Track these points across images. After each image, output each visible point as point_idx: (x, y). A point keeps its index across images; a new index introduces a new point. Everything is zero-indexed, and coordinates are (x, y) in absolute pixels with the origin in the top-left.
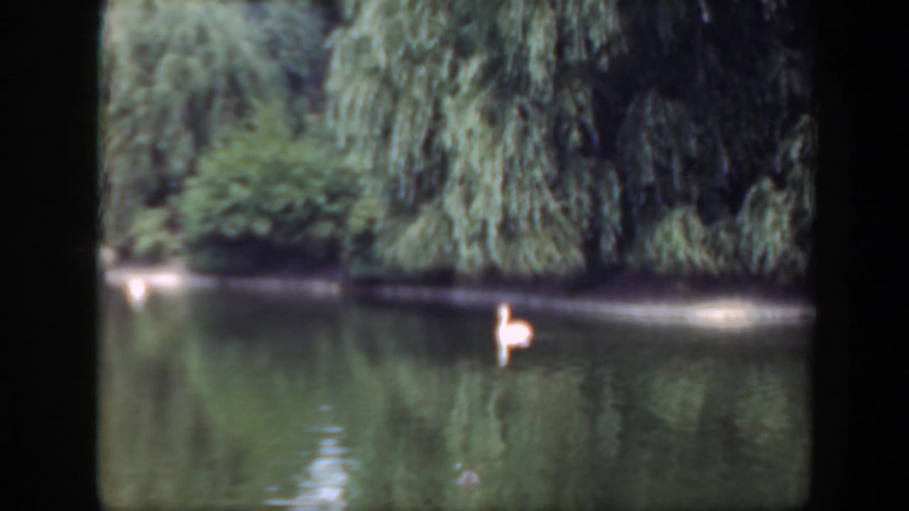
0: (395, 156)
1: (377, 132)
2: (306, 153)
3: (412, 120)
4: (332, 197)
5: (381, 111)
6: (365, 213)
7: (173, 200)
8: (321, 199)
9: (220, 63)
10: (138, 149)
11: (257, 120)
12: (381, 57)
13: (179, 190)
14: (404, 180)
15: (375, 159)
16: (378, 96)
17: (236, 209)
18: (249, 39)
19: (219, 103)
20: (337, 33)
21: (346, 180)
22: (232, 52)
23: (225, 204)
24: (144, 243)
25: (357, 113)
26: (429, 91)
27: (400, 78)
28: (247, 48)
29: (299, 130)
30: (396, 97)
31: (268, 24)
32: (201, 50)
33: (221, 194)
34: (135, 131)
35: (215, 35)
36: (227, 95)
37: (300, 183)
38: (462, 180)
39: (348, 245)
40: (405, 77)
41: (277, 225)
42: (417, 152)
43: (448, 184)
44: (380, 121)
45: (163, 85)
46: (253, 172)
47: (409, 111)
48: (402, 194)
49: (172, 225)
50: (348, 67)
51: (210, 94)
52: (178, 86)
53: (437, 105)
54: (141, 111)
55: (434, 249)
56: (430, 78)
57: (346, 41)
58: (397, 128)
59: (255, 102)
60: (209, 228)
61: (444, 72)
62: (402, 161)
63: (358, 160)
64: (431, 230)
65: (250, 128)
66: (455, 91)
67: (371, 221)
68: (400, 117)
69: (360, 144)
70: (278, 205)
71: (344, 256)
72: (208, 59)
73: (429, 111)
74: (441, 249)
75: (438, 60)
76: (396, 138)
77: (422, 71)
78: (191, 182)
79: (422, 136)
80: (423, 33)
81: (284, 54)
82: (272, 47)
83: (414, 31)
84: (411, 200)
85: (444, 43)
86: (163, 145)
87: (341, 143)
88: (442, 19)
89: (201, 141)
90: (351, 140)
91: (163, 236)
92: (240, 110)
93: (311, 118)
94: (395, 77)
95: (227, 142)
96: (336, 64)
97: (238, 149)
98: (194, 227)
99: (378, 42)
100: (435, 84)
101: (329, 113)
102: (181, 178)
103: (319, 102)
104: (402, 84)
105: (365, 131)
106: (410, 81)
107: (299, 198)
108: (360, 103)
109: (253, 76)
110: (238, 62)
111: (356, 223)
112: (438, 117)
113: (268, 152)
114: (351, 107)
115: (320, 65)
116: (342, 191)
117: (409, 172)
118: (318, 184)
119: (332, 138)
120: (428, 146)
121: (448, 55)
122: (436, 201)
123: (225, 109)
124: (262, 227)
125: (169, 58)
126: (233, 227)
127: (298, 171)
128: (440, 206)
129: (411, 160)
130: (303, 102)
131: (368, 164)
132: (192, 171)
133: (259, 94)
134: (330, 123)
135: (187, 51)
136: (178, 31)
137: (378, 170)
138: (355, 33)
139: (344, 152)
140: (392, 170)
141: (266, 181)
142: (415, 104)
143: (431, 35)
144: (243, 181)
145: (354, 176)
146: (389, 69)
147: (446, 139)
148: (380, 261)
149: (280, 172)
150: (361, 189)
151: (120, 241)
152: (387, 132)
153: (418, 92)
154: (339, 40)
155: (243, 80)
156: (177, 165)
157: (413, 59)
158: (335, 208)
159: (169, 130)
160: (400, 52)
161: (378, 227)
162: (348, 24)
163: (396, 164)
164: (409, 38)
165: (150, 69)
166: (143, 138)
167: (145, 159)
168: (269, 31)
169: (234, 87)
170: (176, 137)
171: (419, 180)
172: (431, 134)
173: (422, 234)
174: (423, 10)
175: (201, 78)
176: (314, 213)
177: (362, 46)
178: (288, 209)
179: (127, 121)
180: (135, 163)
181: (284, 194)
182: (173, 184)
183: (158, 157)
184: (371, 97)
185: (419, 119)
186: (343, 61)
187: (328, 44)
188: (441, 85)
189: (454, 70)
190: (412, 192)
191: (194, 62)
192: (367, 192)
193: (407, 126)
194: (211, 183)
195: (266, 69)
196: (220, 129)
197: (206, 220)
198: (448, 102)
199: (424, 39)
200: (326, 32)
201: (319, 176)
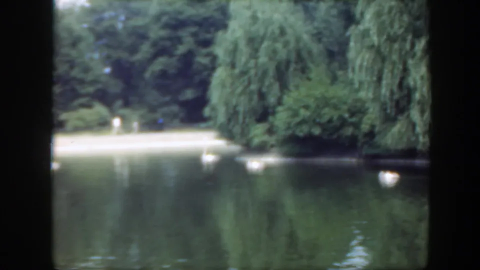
0: (385, 91)
1: (375, 79)
2: (339, 92)
3: (392, 72)
4: (352, 114)
5: (376, 68)
6: (369, 122)
7: (271, 118)
8: (346, 115)
9: (292, 45)
10: (251, 93)
11: (312, 75)
12: (375, 39)
13: (274, 113)
14: (389, 104)
15: (374, 94)
16: (374, 60)
17: (303, 122)
18: (307, 32)
19: (292, 67)
20: (353, 27)
21: (359, 104)
22: (298, 40)
23: (298, 120)
24: (256, 141)
25: (364, 70)
26: (400, 56)
27: (385, 50)
28: (306, 37)
29: (334, 79)
30: (383, 60)
31: (316, 24)
32: (282, 40)
33: (295, 114)
34: (250, 83)
35: (289, 31)
36: (296, 63)
37: (336, 107)
38: (419, 102)
39: (361, 139)
40: (388, 50)
41: (324, 130)
42: (395, 88)
43: (412, 104)
44: (376, 73)
45: (263, 59)
46: (311, 102)
47: (390, 67)
48: (389, 111)
49: (270, 131)
50: (359, 45)
51: (288, 63)
52: (271, 59)
53: (405, 64)
54: (252, 72)
55: (405, 140)
56: (401, 50)
57: (357, 32)
58: (384, 76)
59: (311, 65)
60: (290, 132)
61: (408, 46)
62: (388, 94)
63: (366, 94)
64: (404, 130)
65: (309, 79)
66: (414, 56)
67: (373, 126)
68: (386, 71)
69: (366, 86)
70: (325, 119)
71: (359, 144)
72: (286, 44)
73: (401, 67)
74: (409, 139)
75: (404, 40)
76: (384, 82)
77: (396, 46)
78: (280, 109)
79: (397, 81)
80: (396, 26)
81: (325, 39)
82: (318, 36)
83: (392, 25)
84: (393, 114)
85: (407, 31)
86: (264, 90)
87: (357, 86)
88: (406, 18)
89: (284, 87)
90: (361, 83)
91: (266, 138)
92: (304, 70)
93: (340, 73)
94: (383, 50)
95: (297, 87)
96: (352, 44)
97: (303, 91)
98: (282, 133)
99: (373, 31)
100: (403, 53)
101: (350, 70)
102: (274, 107)
103: (344, 64)
104: (386, 53)
105: (368, 78)
106: (390, 52)
107: (335, 115)
108: (365, 64)
109: (310, 53)
110: (301, 45)
111: (365, 127)
112: (405, 70)
113: (318, 92)
114: (361, 66)
115: (344, 45)
116: (358, 111)
117: (391, 100)
118: (345, 107)
119: (351, 83)
120: (400, 85)
121: (410, 37)
122: (406, 114)
123: (295, 70)
124: (317, 131)
125: (266, 44)
126: (302, 131)
127: (334, 101)
128: (408, 116)
129: (392, 93)
130: (336, 65)
131: (370, 95)
132: (280, 102)
133: (313, 62)
134: (350, 75)
135: (275, 40)
136: (270, 30)
137: (376, 99)
138: (361, 27)
139: (358, 91)
140: (382, 99)
141: (318, 106)
142: (394, 63)
143: (400, 27)
144: (306, 107)
145: (363, 102)
146: (379, 46)
147: (410, 81)
148: (379, 146)
149: (325, 102)
150: (368, 109)
151: (244, 141)
152: (380, 79)
153: (395, 57)
154: (353, 31)
155: (305, 54)
156: (272, 100)
157: (392, 39)
158: (354, 120)
159: (267, 83)
160: (385, 37)
161: (377, 129)
162: (358, 23)
163: (385, 96)
164: (389, 29)
165: (256, 50)
166: (254, 87)
167: (256, 97)
168: (316, 28)
169: (300, 58)
170: (271, 85)
171: (397, 103)
172: (402, 79)
173: (399, 132)
174: (395, 14)
175: (282, 54)
176: (343, 123)
177: (365, 34)
178: (330, 121)
179: (246, 78)
180: (251, 100)
181: (328, 113)
182: (270, 110)
183: (262, 96)
184: (371, 61)
185: (396, 71)
186: (355, 42)
187: (348, 33)
188: (407, 53)
189: (413, 45)
190: (394, 109)
191: (279, 46)
192: (371, 110)
193: (390, 75)
194: (289, 109)
195: (316, 48)
196: (293, 80)
197: (288, 128)
198: (410, 62)
199: (397, 29)
200: (346, 27)
201: (345, 103)
